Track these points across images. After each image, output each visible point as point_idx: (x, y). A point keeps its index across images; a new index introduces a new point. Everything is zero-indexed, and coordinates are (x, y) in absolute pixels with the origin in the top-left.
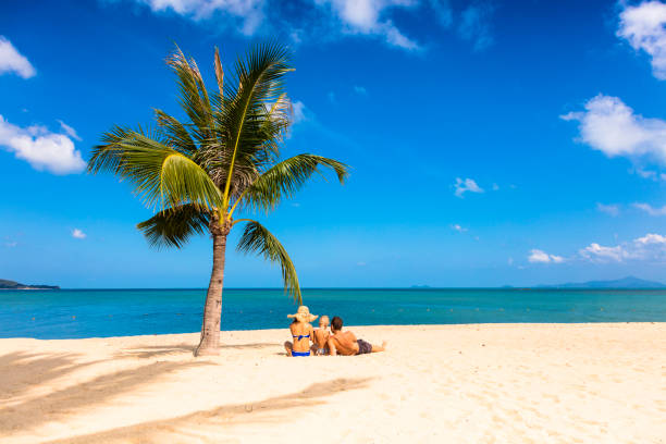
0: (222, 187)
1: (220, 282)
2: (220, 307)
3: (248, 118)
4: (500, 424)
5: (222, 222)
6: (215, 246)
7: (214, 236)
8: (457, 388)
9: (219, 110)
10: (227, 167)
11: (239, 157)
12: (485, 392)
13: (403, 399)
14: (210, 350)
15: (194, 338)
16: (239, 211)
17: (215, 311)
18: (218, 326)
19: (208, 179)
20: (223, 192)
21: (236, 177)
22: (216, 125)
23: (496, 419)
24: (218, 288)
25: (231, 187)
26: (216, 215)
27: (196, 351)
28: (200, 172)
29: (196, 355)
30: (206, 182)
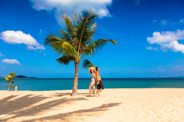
0: (77, 50)
1: (77, 76)
2: (77, 83)
3: (84, 31)
4: (159, 117)
5: (77, 60)
6: (75, 66)
7: (75, 64)
8: (146, 107)
9: (76, 29)
10: (79, 45)
11: (82, 42)
12: (154, 108)
13: (129, 109)
14: (75, 94)
15: (71, 91)
16: (82, 57)
17: (76, 84)
18: (77, 88)
19: (74, 48)
20: (77, 52)
21: (81, 47)
22: (75, 34)
23: (158, 116)
24: (77, 78)
25: (80, 50)
26: (76, 58)
27: (71, 94)
28: (72, 47)
29: (71, 96)
30: (73, 49)
